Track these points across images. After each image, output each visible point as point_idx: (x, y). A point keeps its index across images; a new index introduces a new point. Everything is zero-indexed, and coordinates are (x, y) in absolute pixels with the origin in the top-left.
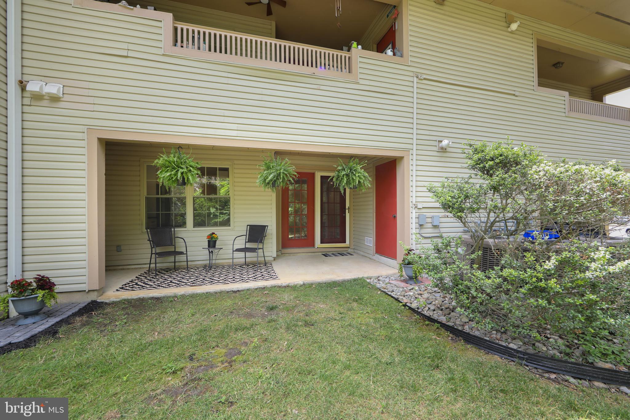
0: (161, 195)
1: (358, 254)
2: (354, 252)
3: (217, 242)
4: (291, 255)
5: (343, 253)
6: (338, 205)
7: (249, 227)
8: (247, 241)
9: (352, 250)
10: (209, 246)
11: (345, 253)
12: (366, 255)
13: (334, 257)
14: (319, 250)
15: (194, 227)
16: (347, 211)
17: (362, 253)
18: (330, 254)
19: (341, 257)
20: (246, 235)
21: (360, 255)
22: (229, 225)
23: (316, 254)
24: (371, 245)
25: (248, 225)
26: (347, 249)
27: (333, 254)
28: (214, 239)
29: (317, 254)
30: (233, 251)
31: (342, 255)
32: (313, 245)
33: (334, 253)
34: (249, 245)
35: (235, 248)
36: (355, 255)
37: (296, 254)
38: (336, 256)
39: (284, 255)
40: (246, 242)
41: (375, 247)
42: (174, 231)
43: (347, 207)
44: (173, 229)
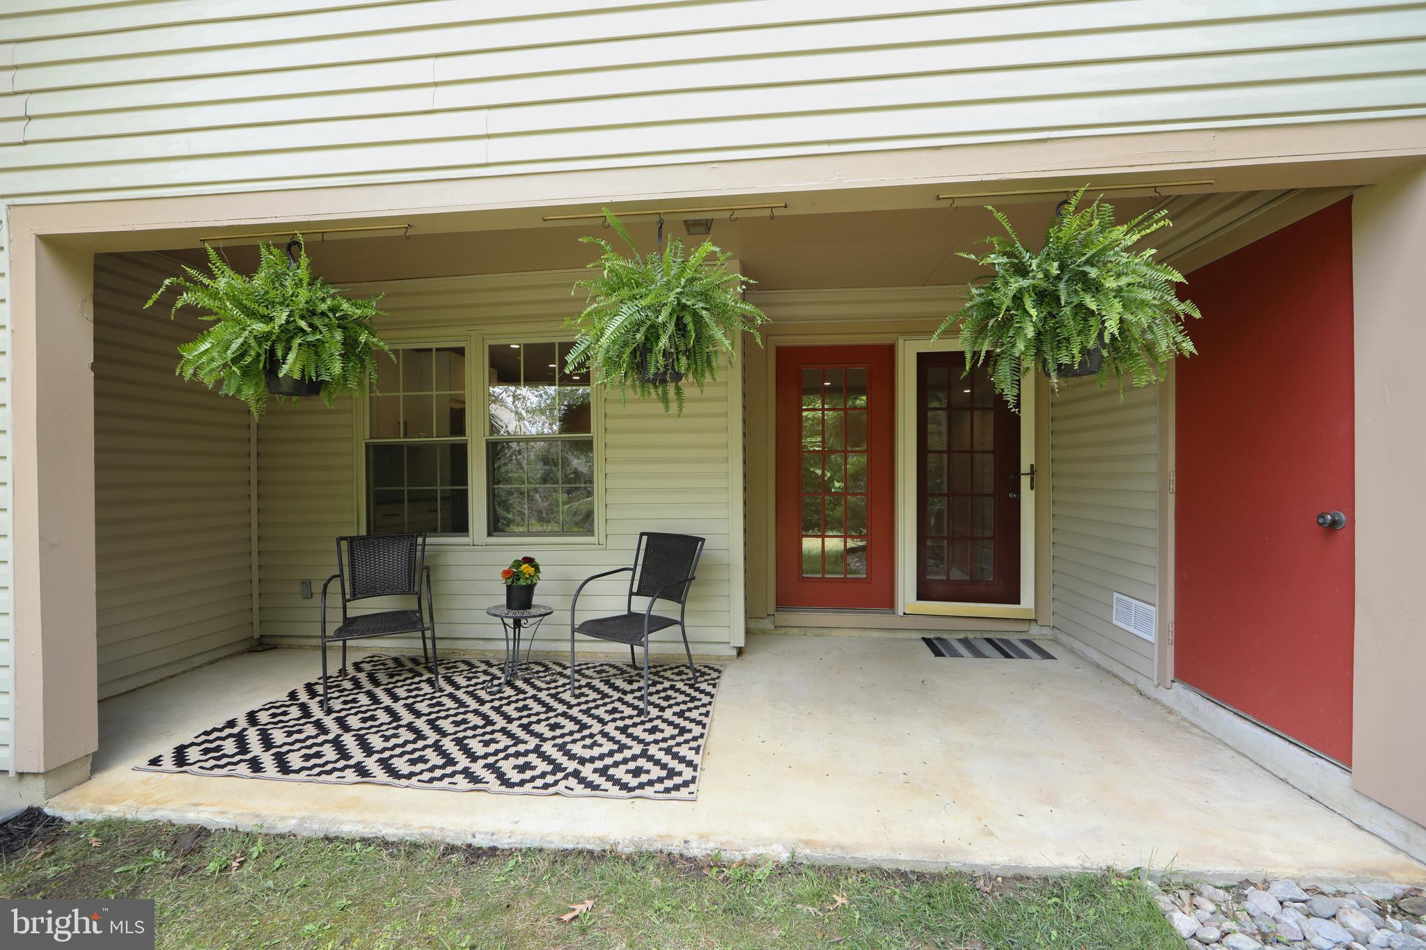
0: (406, 436)
1: (1072, 651)
2: (1055, 641)
3: (536, 590)
4: (809, 632)
5: (1007, 642)
6: (989, 459)
7: (645, 538)
8: (635, 589)
9: (1046, 631)
10: (510, 605)
11: (1014, 638)
12: (1118, 669)
13: (968, 661)
14: (909, 622)
15: (489, 535)
16: (1025, 482)
17: (1093, 655)
18: (952, 638)
19: (998, 665)
20: (634, 570)
21: (1084, 658)
22: (590, 532)
23: (899, 635)
24: (1151, 639)
25: (642, 534)
26: (1024, 627)
27: (965, 642)
28: (522, 582)
29: (905, 635)
30: (573, 631)
31: (1004, 649)
32: (888, 602)
33: (971, 636)
34: (641, 605)
35: (581, 618)
36: (1063, 662)
37: (825, 631)
38: (978, 654)
39: (784, 630)
40: (631, 594)
41: (1170, 651)
42: (424, 544)
43: (1025, 467)
44: (420, 540)
